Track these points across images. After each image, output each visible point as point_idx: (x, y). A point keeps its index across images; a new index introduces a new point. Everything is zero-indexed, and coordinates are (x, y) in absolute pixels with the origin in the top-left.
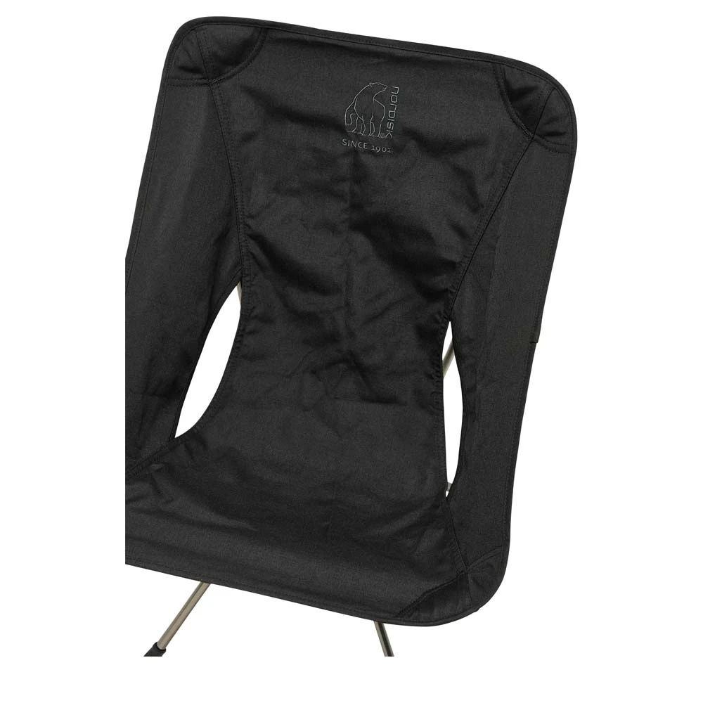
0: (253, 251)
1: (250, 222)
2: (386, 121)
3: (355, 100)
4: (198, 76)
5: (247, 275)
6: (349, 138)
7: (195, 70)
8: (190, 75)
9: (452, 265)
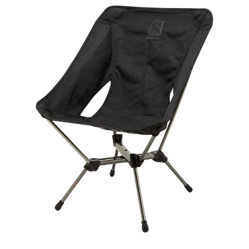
0: (116, 72)
1: (116, 63)
2: (159, 30)
3: (151, 25)
4: (108, 22)
5: (113, 79)
6: (148, 36)
7: (107, 20)
8: (105, 21)
9: (175, 69)
